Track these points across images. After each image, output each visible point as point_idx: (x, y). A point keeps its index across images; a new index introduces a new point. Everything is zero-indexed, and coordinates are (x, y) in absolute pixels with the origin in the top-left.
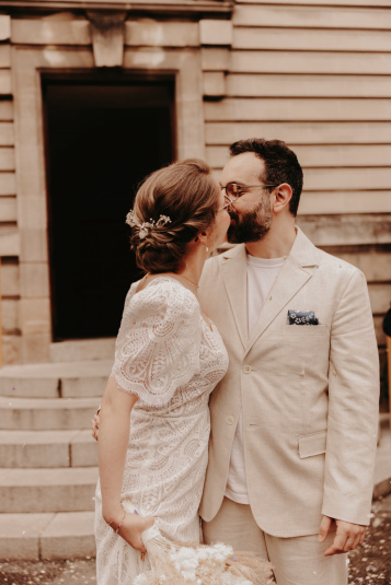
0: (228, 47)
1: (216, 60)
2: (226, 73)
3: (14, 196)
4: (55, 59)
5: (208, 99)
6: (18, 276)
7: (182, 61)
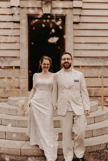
0: (81, 8)
1: (78, 12)
2: (80, 16)
3: (19, 50)
4: (31, 12)
5: (74, 23)
6: (20, 72)
7: (67, 12)
